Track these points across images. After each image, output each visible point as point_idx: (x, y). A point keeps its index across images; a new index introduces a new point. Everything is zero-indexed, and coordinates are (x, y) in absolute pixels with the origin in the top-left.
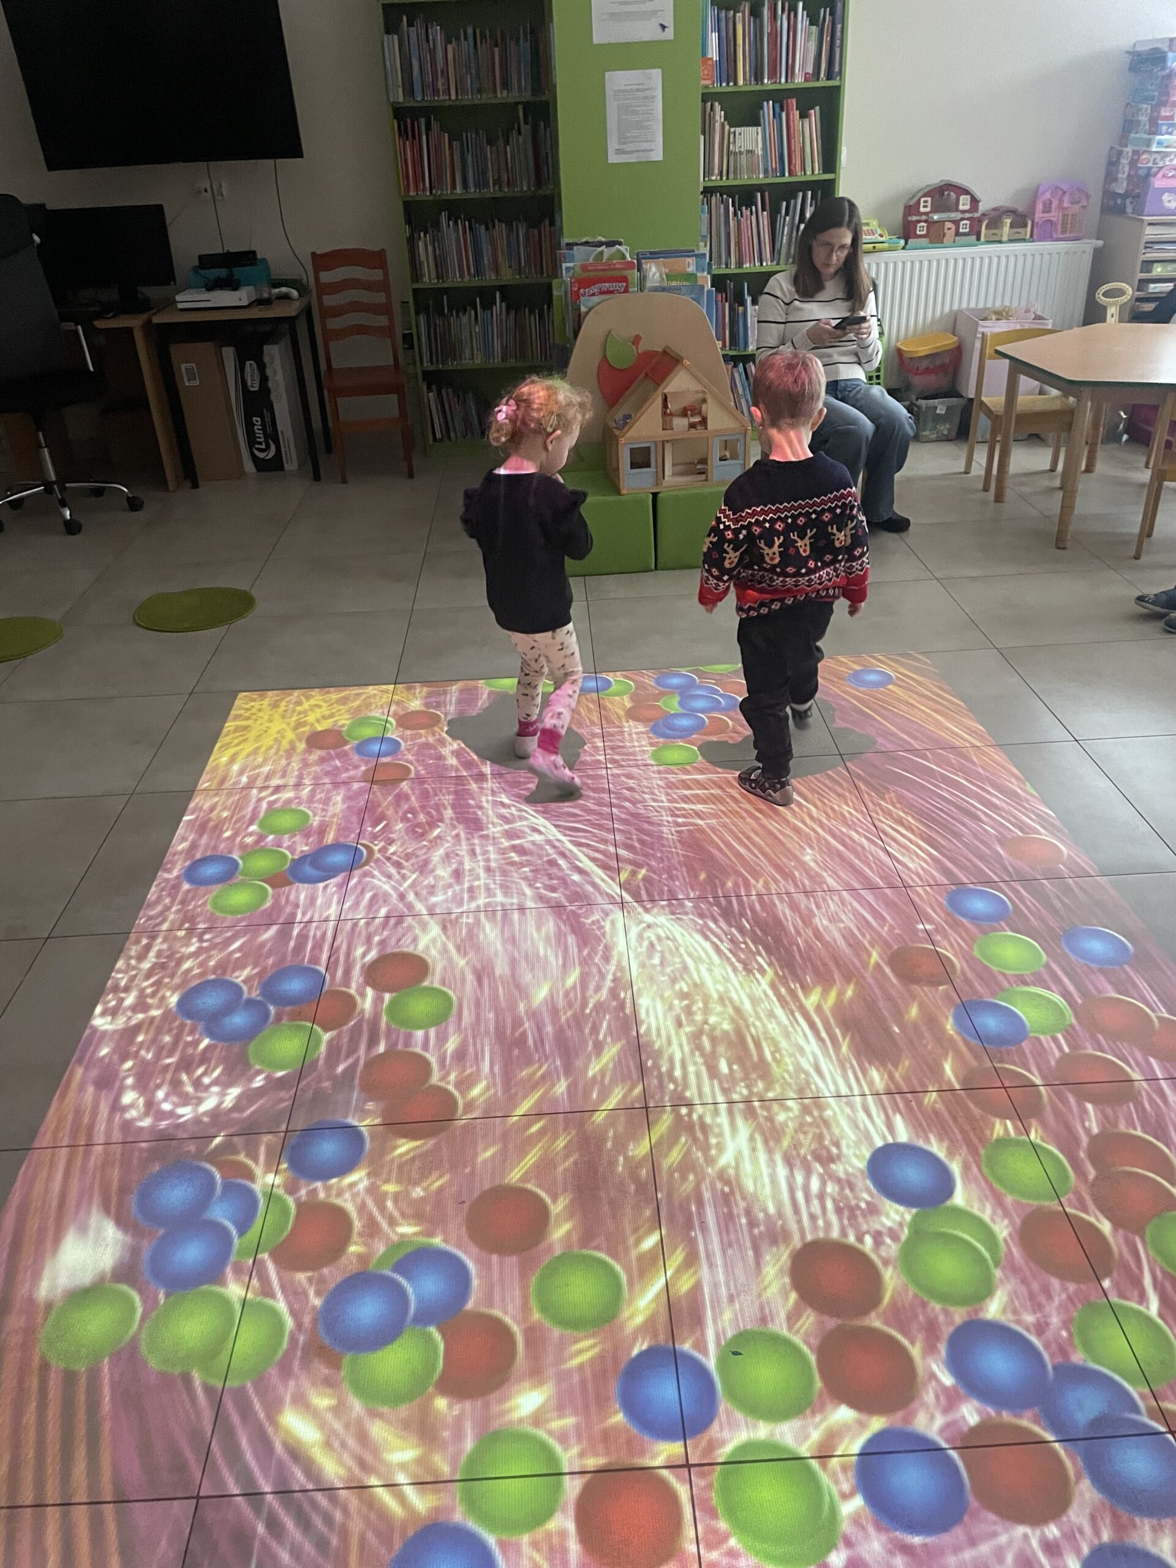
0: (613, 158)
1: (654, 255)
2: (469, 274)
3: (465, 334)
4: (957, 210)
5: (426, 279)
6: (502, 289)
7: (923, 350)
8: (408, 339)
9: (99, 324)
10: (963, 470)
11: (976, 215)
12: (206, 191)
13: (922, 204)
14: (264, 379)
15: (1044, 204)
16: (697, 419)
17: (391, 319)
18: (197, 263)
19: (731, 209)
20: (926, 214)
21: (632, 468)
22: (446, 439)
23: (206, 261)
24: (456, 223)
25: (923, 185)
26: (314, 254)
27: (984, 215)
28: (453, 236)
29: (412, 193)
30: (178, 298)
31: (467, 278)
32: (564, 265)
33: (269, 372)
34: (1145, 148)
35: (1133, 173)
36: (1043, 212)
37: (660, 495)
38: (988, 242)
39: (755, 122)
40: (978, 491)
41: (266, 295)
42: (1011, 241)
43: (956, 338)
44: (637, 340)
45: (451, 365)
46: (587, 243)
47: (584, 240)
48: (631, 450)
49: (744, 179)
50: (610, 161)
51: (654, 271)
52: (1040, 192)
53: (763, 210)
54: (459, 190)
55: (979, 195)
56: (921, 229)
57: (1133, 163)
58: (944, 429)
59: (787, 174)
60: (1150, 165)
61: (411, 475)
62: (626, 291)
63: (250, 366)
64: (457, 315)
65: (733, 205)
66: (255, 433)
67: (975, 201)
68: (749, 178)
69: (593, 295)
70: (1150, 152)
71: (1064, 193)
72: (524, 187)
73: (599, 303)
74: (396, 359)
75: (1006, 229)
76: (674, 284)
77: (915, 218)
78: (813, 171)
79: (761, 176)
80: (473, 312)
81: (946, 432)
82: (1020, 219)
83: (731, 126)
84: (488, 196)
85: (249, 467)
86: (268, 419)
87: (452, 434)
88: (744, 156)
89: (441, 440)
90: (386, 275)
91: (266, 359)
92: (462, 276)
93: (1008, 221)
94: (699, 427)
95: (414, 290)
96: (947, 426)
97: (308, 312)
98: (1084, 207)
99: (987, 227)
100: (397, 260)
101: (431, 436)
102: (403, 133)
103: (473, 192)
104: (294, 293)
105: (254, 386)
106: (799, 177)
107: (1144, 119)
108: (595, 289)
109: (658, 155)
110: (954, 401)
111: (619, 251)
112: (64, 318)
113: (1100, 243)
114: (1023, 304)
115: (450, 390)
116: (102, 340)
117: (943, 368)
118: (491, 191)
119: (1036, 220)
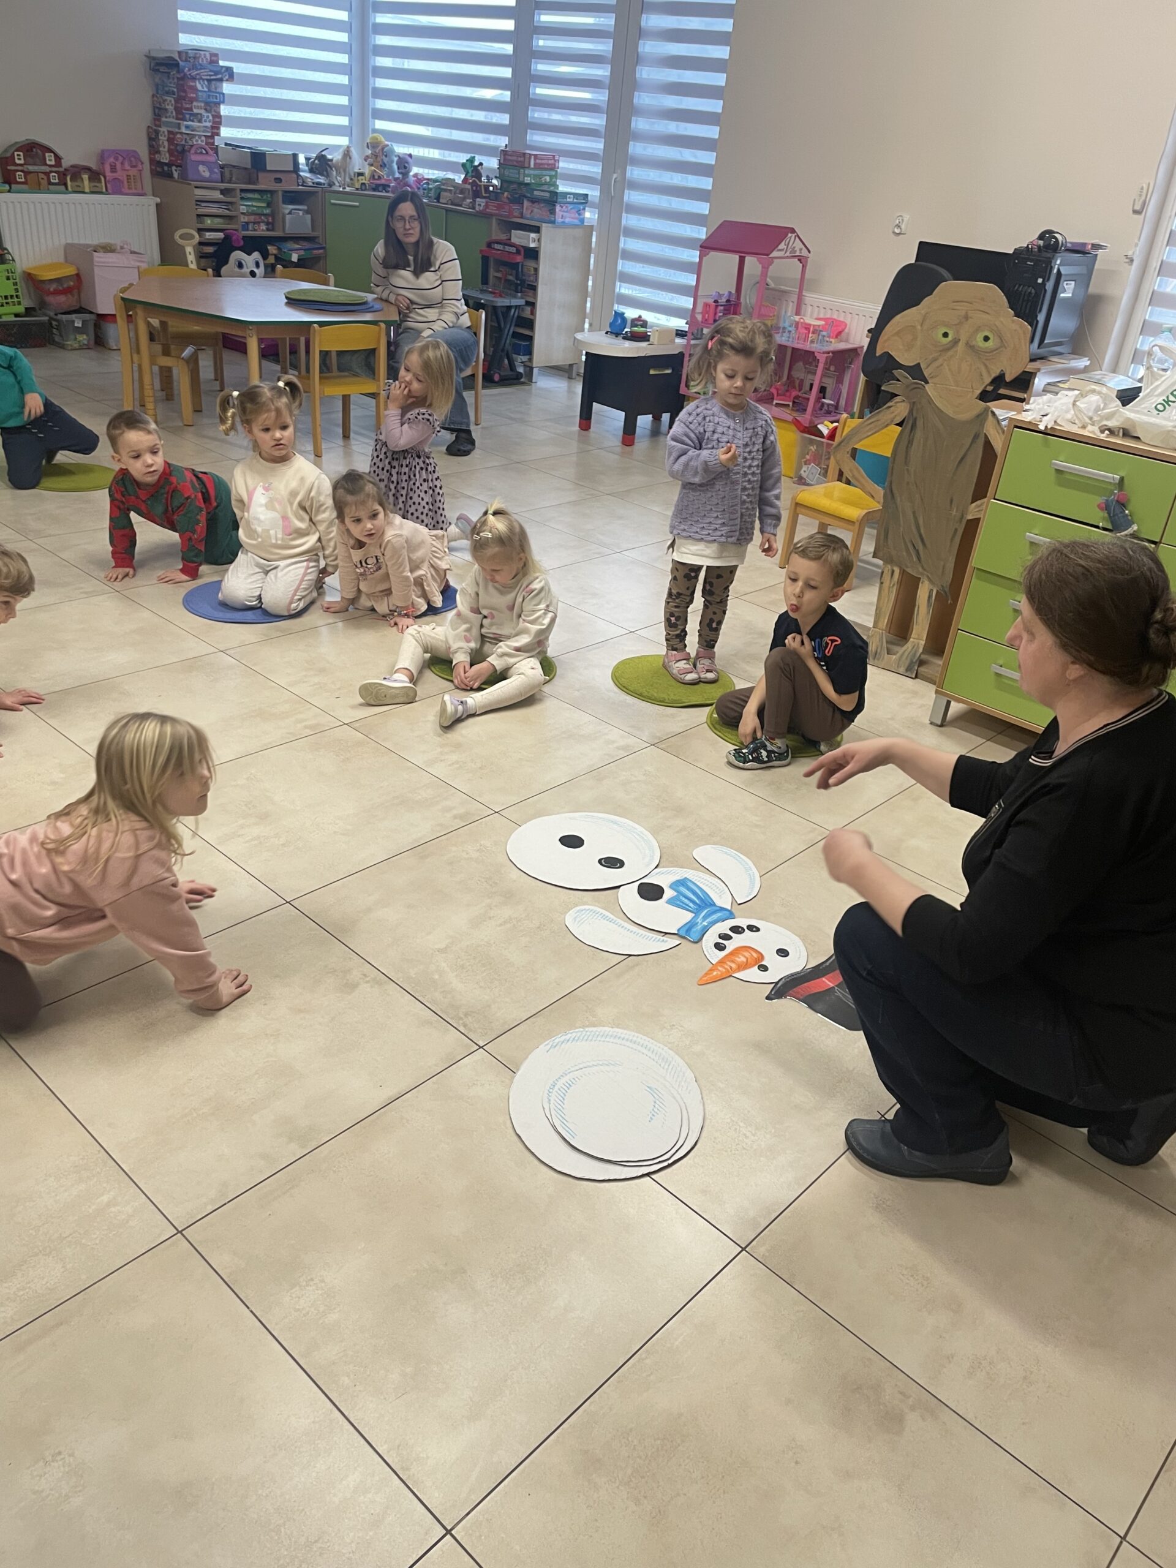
7: (48, 275)
11: (61, 170)
13: (16, 157)
15: (111, 166)
20: (21, 165)
25: (13, 142)
27: (66, 170)
34: (177, 130)
35: (172, 147)
38: (75, 192)
42: (92, 192)
43: (74, 267)
52: (106, 156)
55: (60, 154)
56: (20, 177)
57: (169, 140)
58: (84, 339)
60: (183, 143)
67: (58, 158)
70: (181, 133)
71: (124, 158)
75: (86, 182)
77: (12, 168)
81: (85, 342)
93: (85, 177)
96: (85, 337)
98: (140, 170)
99: (71, 181)
107: (170, 108)
110: (86, 317)
113: (158, 200)
117: (69, 290)
119: (108, 178)
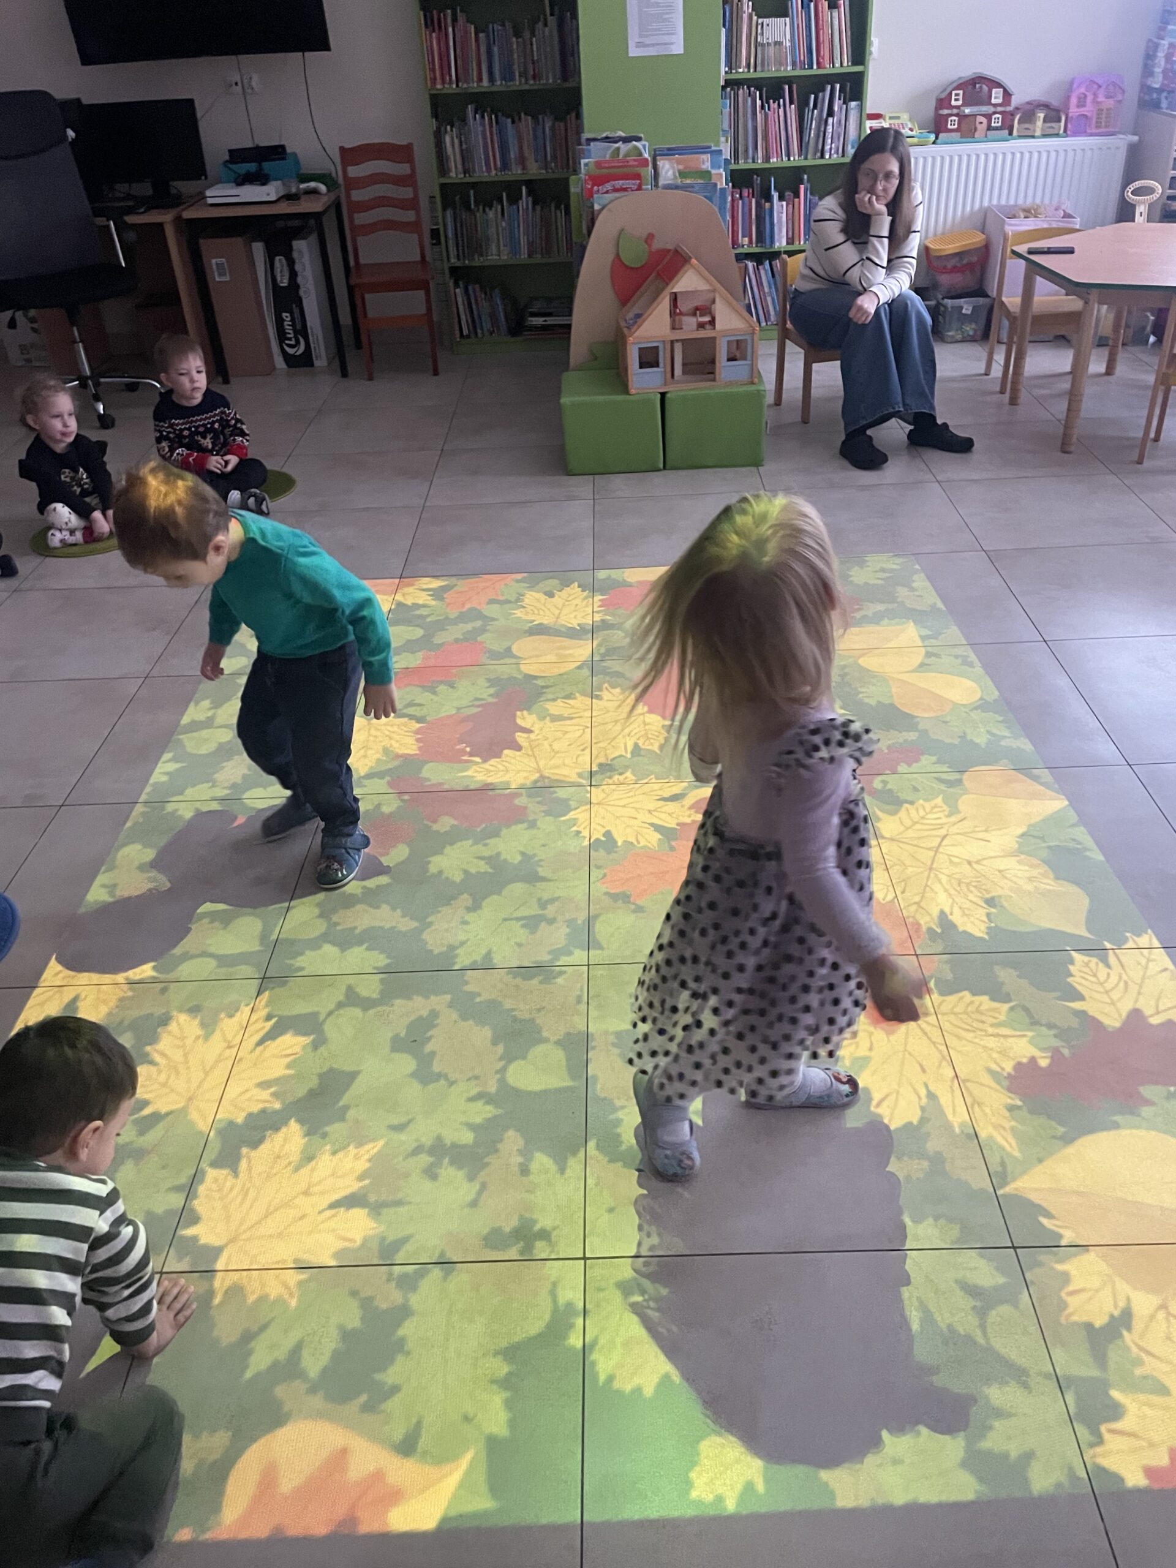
0: (633, 52)
1: (670, 152)
2: (496, 169)
3: (492, 231)
4: (989, 103)
5: (453, 174)
6: (529, 183)
7: (950, 248)
8: (435, 234)
9: (131, 219)
10: (983, 371)
11: (1008, 109)
12: (236, 84)
13: (953, 97)
14: (293, 274)
15: (1079, 98)
16: (707, 319)
17: (418, 214)
18: (227, 157)
19: (759, 102)
20: (957, 107)
21: (641, 367)
22: (472, 335)
23: (237, 156)
24: (483, 117)
25: (955, 77)
26: (342, 149)
27: (1017, 109)
28: (480, 129)
29: (439, 86)
30: (208, 193)
31: (494, 173)
32: (583, 161)
33: (298, 267)
36: (1078, 106)
37: (668, 395)
38: (1020, 137)
39: (784, 13)
40: (994, 393)
41: (294, 190)
42: (1044, 136)
43: (984, 237)
44: (650, 237)
45: (478, 261)
46: (607, 139)
47: (604, 135)
48: (640, 349)
49: (772, 71)
50: (631, 55)
51: (668, 170)
52: (1075, 86)
53: (791, 103)
54: (485, 83)
55: (1011, 87)
56: (953, 123)
58: (969, 329)
59: (815, 67)
61: (436, 373)
62: (639, 188)
63: (280, 261)
64: (484, 211)
65: (761, 98)
66: (284, 330)
67: (1007, 95)
68: (777, 70)
69: (607, 192)
71: (1100, 87)
72: (550, 79)
73: (612, 201)
74: (423, 256)
75: (1040, 123)
76: (688, 181)
77: (945, 112)
78: (842, 63)
79: (789, 68)
80: (499, 207)
81: (971, 333)
82: (1054, 114)
83: (759, 17)
84: (515, 88)
85: (280, 362)
86: (297, 315)
87: (479, 331)
88: (772, 48)
89: (468, 337)
90: (413, 169)
91: (295, 255)
92: (489, 169)
93: (1042, 115)
94: (708, 326)
95: (443, 186)
96: (973, 326)
97: (337, 206)
98: (1120, 102)
99: (1019, 123)
100: (424, 154)
101: (457, 333)
102: (429, 23)
103: (499, 85)
104: (323, 188)
105: (285, 283)
106: (828, 70)
108: (609, 186)
109: (678, 48)
110: (981, 301)
111: (636, 148)
112: (96, 215)
113: (1136, 138)
114: (1055, 203)
115: (477, 287)
116: (131, 236)
117: (970, 266)
118: (517, 84)
119: (1070, 115)
